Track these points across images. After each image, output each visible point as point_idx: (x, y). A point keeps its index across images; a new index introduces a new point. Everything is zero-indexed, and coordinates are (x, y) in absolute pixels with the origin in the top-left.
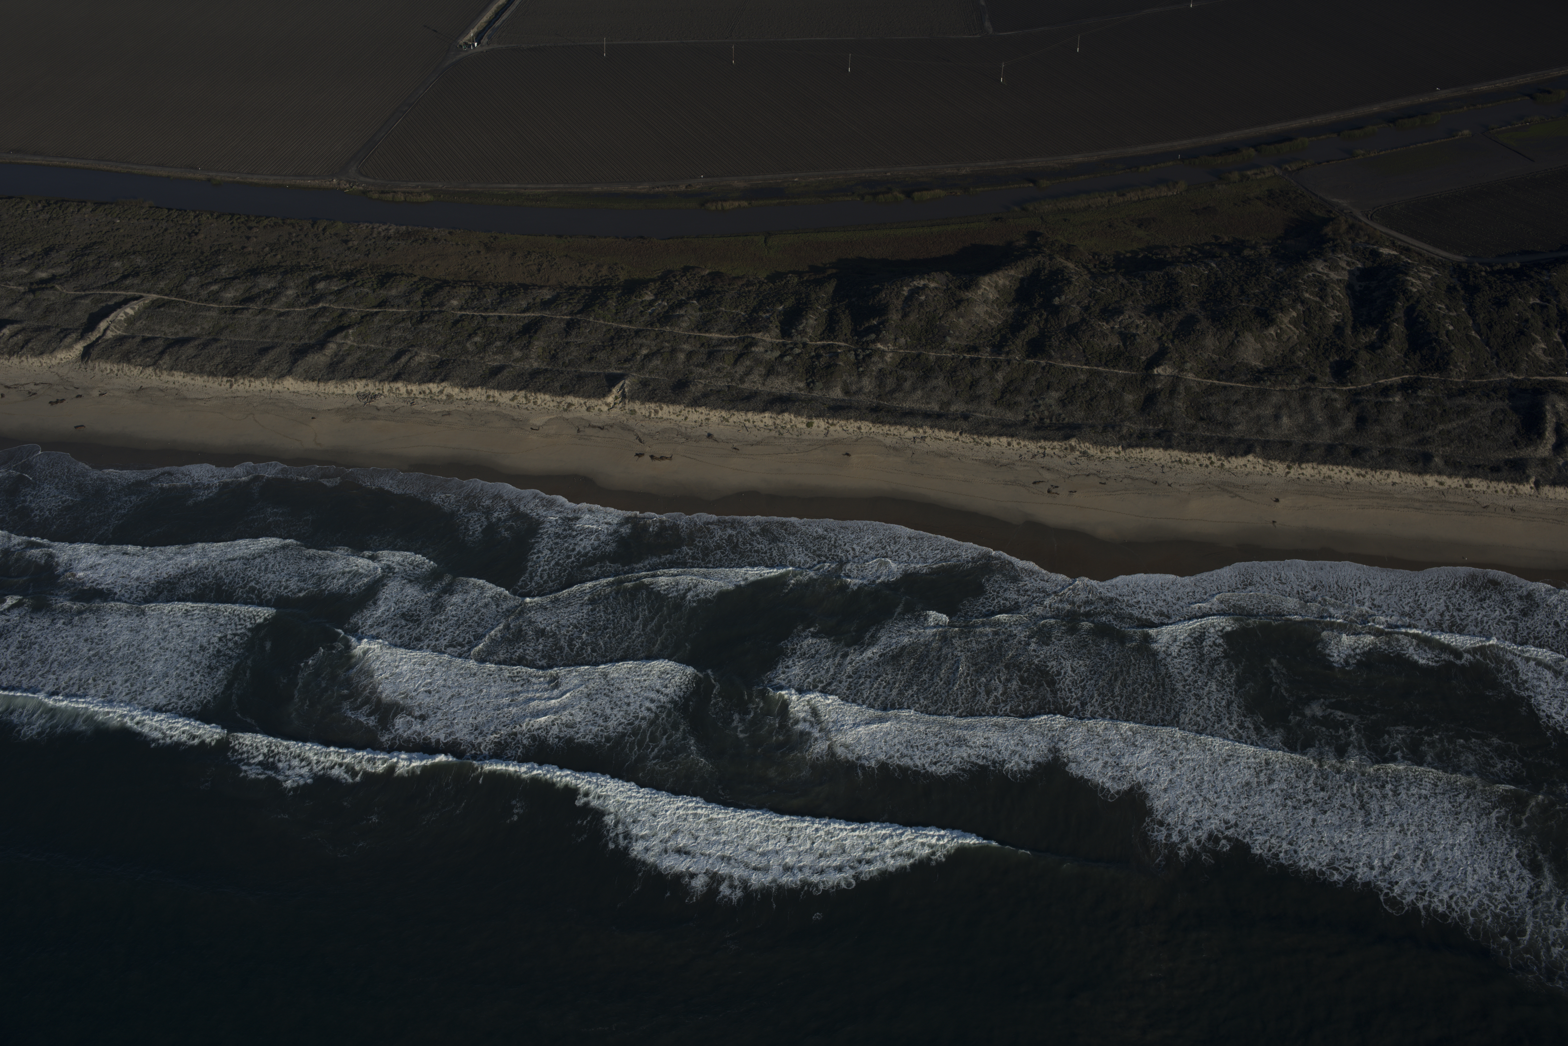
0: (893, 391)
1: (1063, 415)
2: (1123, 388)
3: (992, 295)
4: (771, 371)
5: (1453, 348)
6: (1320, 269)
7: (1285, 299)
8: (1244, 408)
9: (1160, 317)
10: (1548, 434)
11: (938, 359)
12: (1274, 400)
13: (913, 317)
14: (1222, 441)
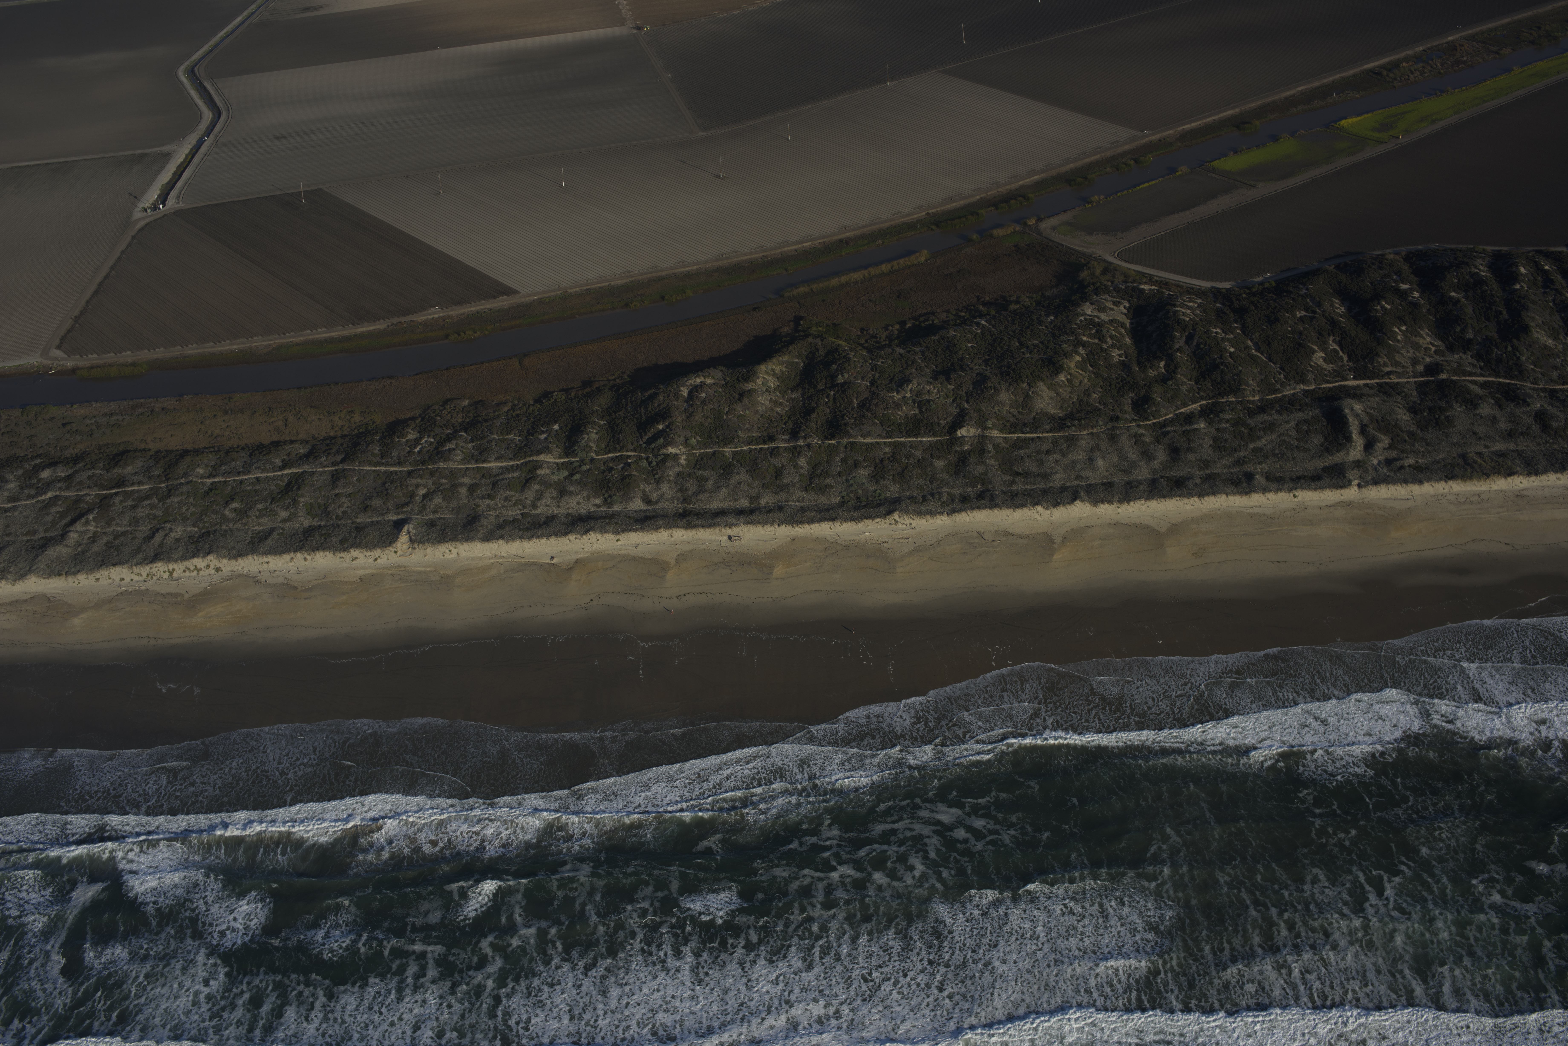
0: (696, 493)
1: (878, 491)
2: (931, 455)
3: (772, 383)
4: (562, 492)
5: (1240, 368)
6: (1089, 312)
7: (1065, 346)
8: (1057, 456)
9: (948, 379)
10: (1355, 436)
11: (735, 454)
12: (1083, 443)
13: (698, 417)
14: (1044, 492)
